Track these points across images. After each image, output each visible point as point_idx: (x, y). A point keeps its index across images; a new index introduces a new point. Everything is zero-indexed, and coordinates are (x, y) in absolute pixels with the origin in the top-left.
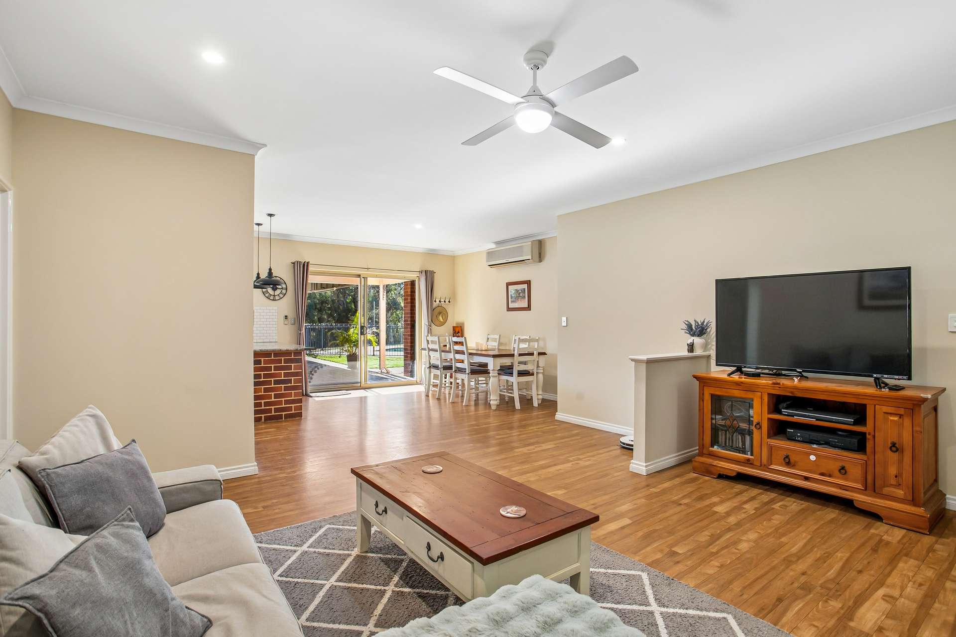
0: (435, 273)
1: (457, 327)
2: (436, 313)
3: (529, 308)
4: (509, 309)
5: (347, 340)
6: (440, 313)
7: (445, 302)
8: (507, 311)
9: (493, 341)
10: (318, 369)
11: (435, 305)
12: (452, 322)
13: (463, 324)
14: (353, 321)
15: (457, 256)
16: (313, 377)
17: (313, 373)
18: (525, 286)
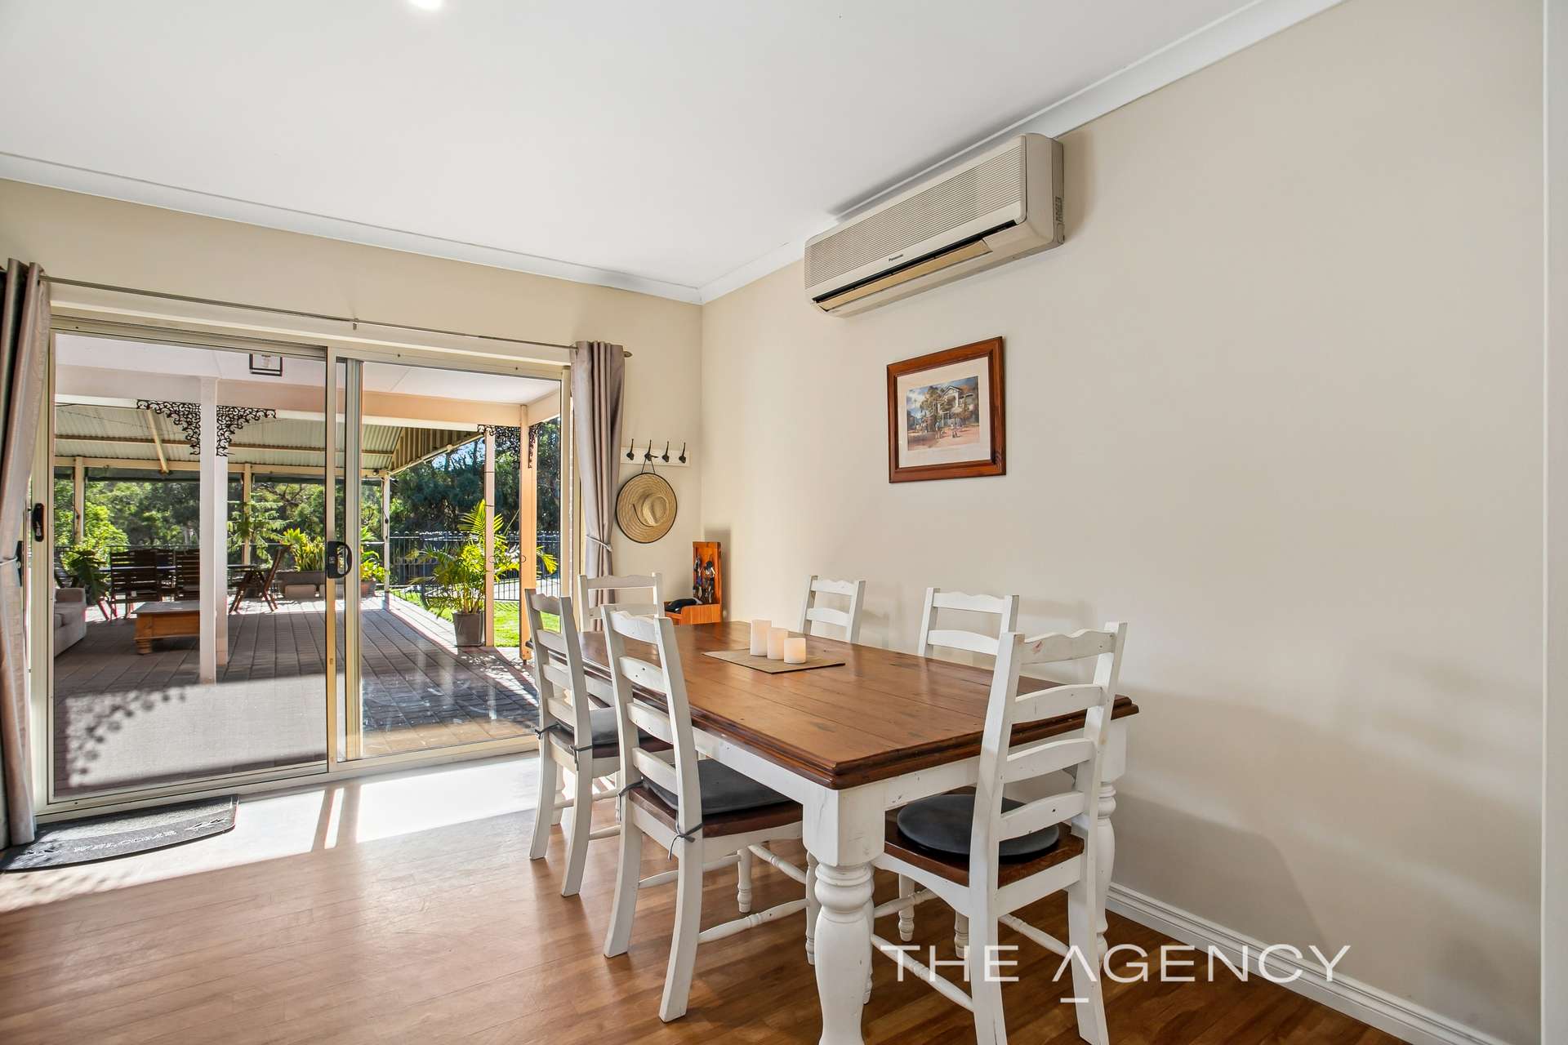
0: (628, 355)
1: (707, 544)
2: (634, 499)
3: (996, 464)
4: (899, 474)
5: (457, 574)
6: (645, 497)
7: (666, 458)
8: (892, 481)
9: (830, 606)
10: (129, 714)
11: (627, 468)
12: (689, 529)
13: (727, 534)
14: (472, 525)
15: (711, 303)
16: (101, 748)
17: (100, 732)
18: (979, 368)
